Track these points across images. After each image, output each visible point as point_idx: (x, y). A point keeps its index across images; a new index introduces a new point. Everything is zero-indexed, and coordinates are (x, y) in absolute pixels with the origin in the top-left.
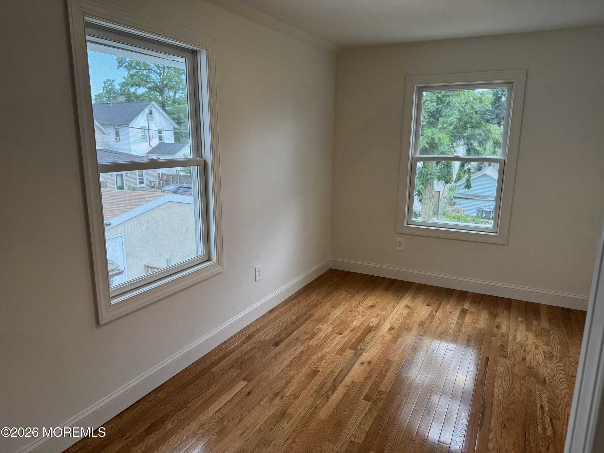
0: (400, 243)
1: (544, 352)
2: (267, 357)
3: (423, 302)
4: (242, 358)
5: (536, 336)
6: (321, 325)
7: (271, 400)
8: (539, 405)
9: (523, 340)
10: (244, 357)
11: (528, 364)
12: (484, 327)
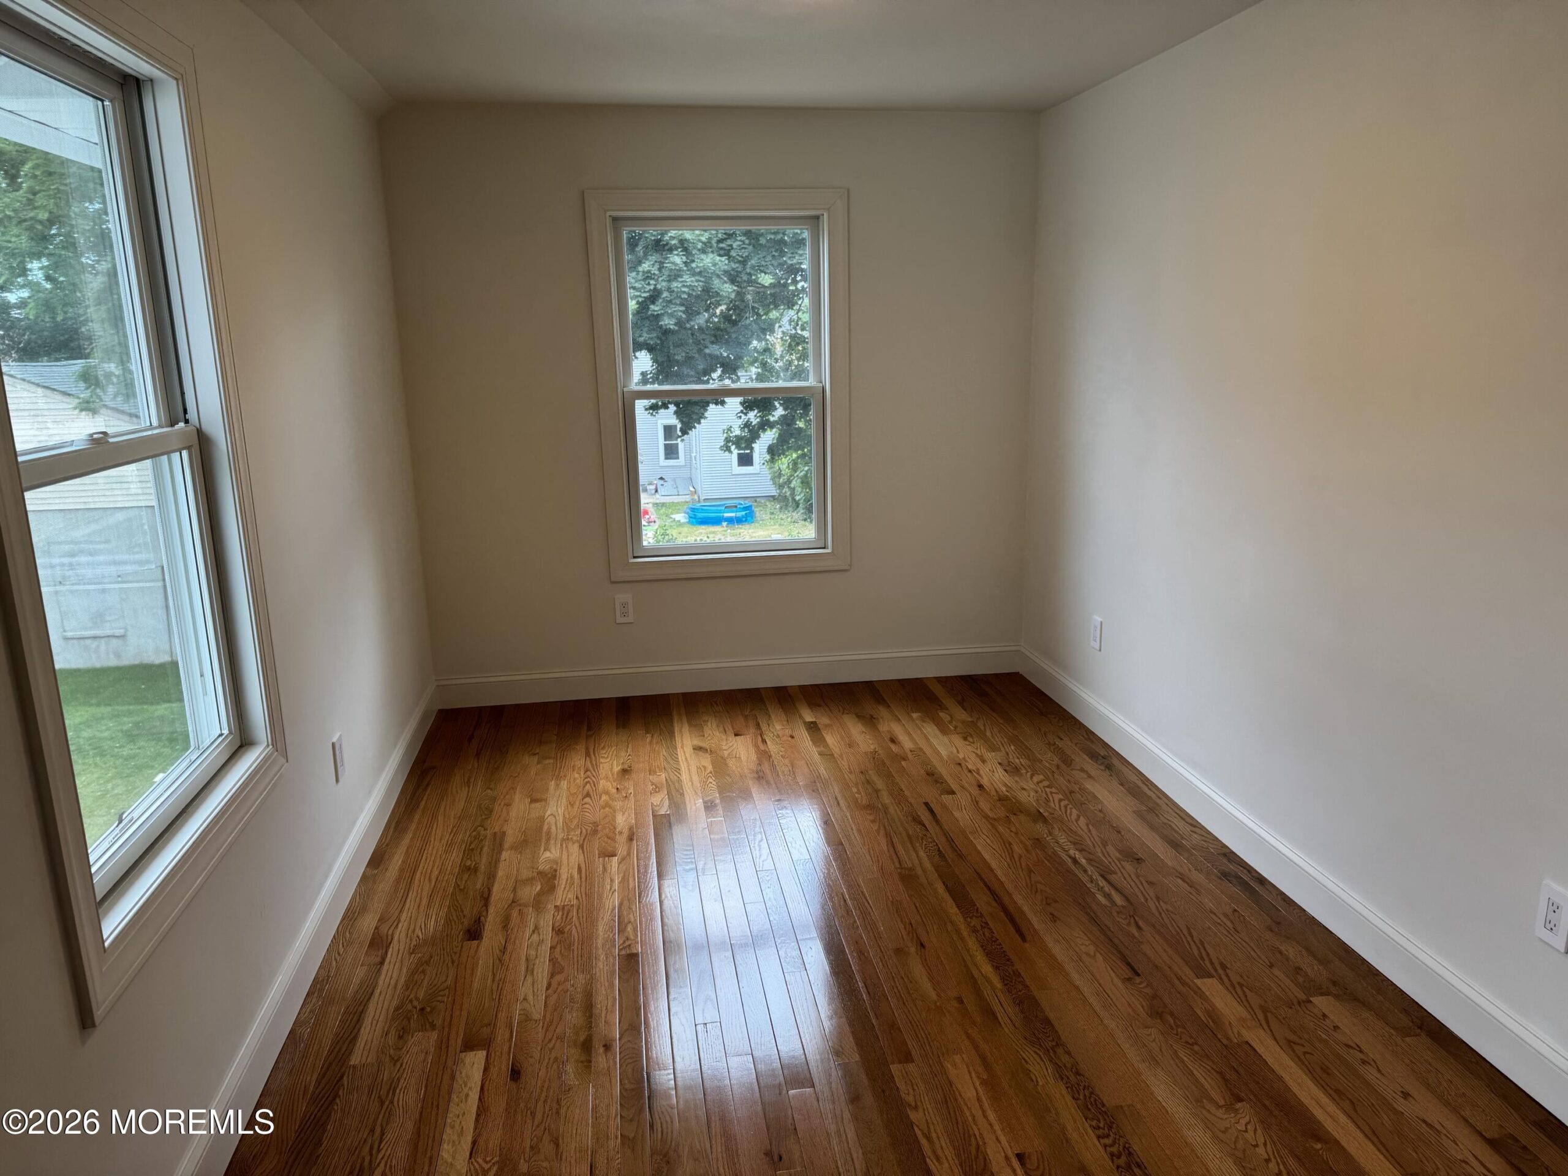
0: (624, 605)
1: (1000, 764)
2: (479, 972)
3: (721, 729)
4: (411, 1001)
5: (965, 739)
6: (545, 850)
7: (585, 1064)
8: (1070, 860)
9: (952, 753)
10: (412, 996)
11: (993, 793)
12: (872, 747)
